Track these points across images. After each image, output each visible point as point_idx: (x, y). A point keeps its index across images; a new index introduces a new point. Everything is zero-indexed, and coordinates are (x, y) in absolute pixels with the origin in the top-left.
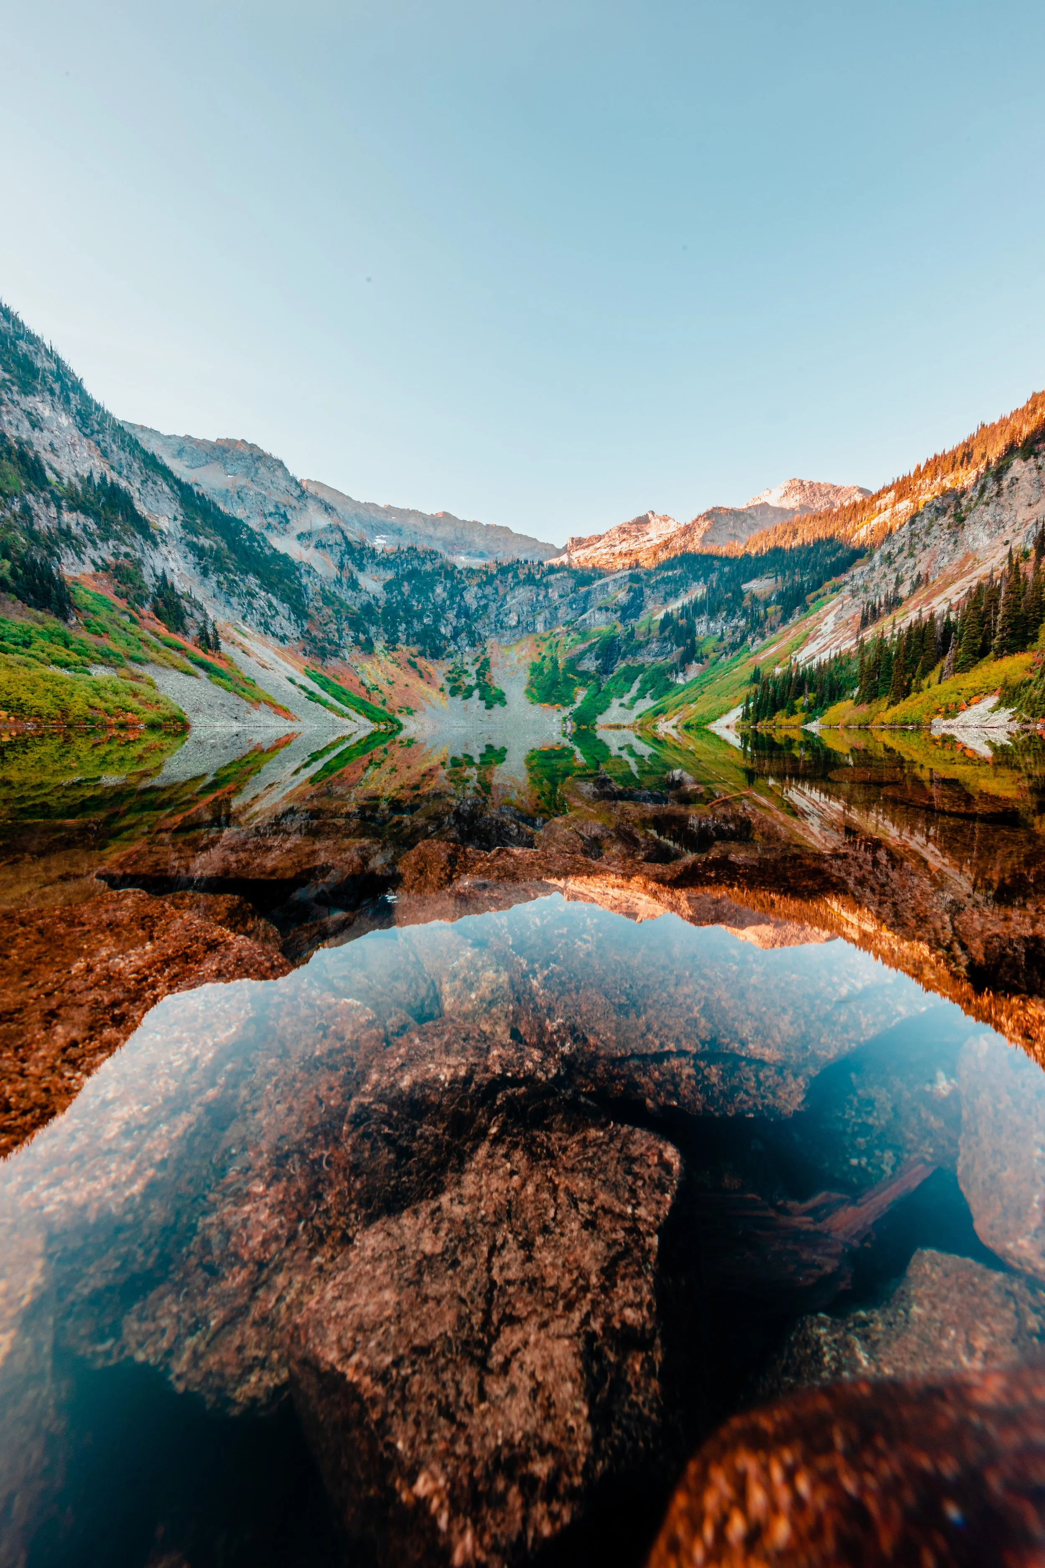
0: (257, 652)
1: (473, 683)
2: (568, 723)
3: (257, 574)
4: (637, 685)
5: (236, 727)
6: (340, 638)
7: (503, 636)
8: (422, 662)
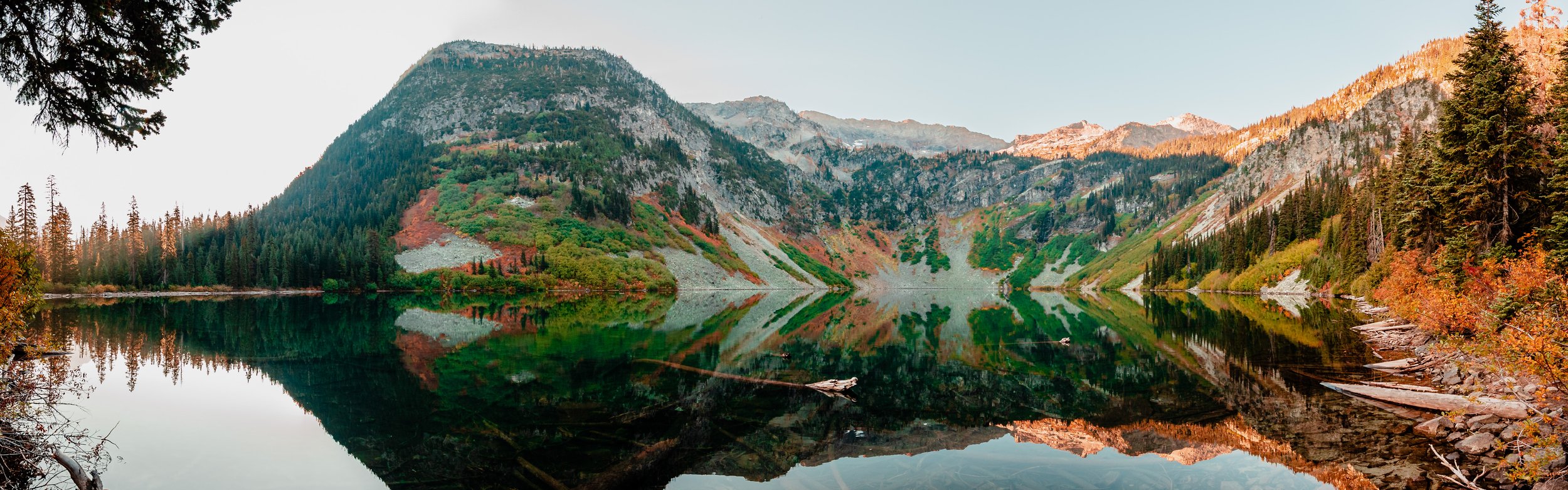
0: (746, 232)
1: (922, 250)
2: (1005, 285)
3: (757, 177)
4: (1067, 252)
5: (713, 289)
6: (813, 217)
7: (951, 210)
8: (880, 233)
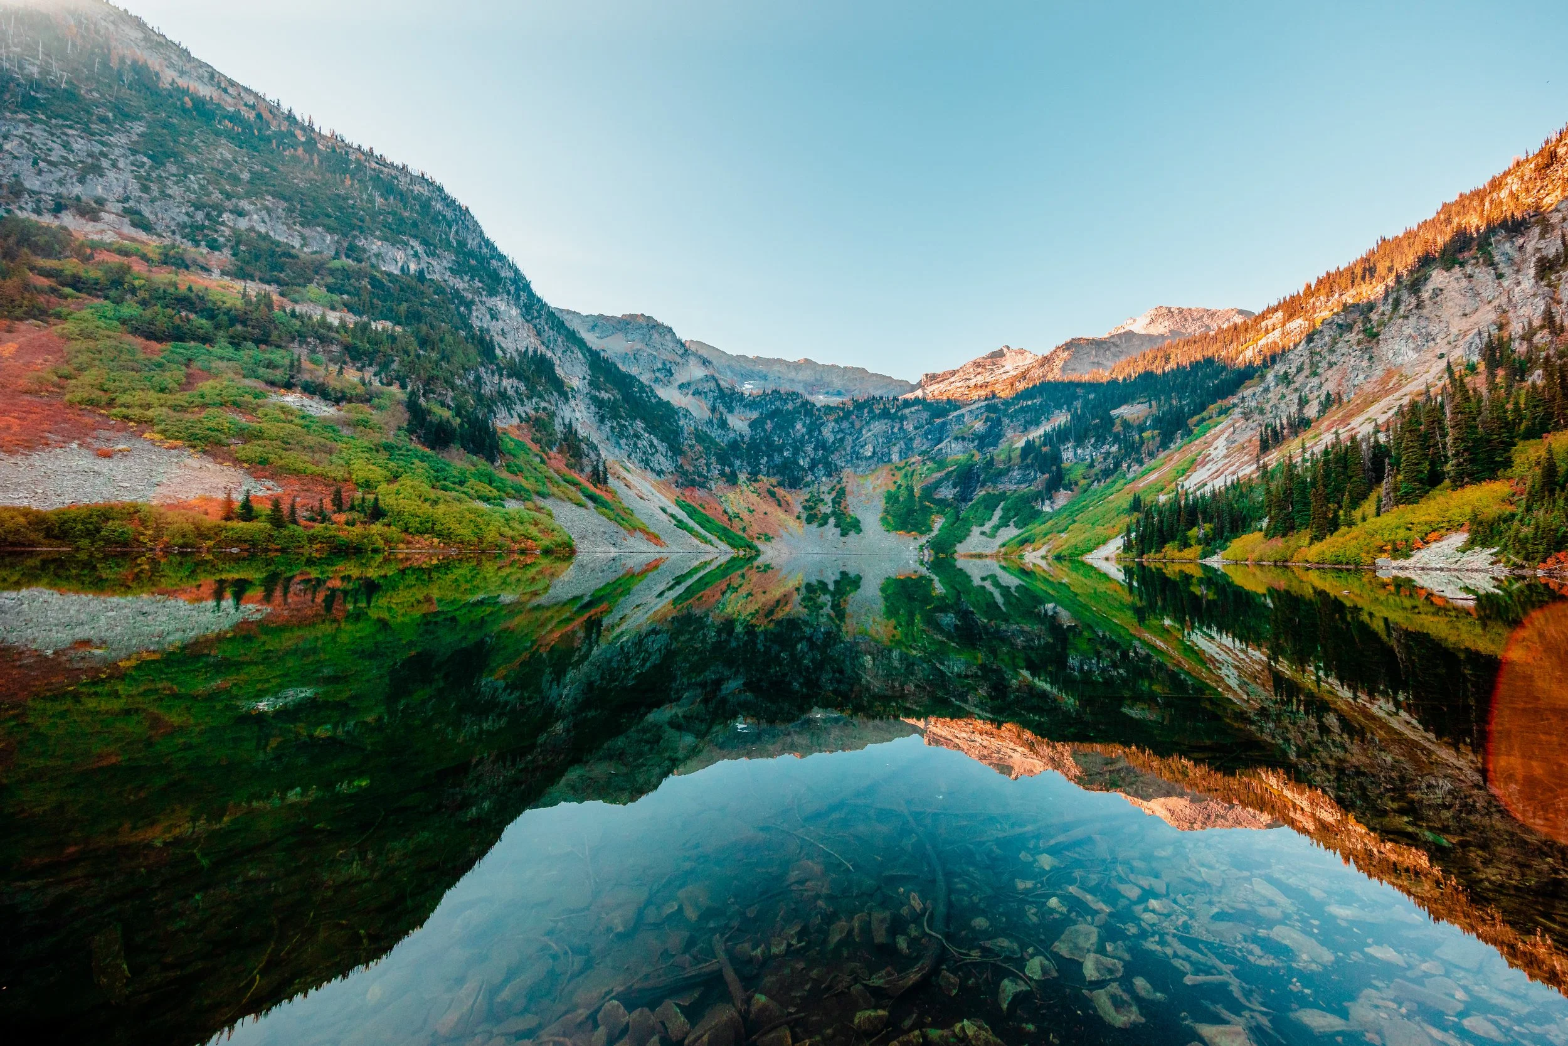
0: (637, 485)
1: (829, 510)
2: (926, 551)
3: (643, 419)
4: (998, 513)
5: (613, 552)
6: (708, 472)
7: (858, 466)
8: (781, 492)
